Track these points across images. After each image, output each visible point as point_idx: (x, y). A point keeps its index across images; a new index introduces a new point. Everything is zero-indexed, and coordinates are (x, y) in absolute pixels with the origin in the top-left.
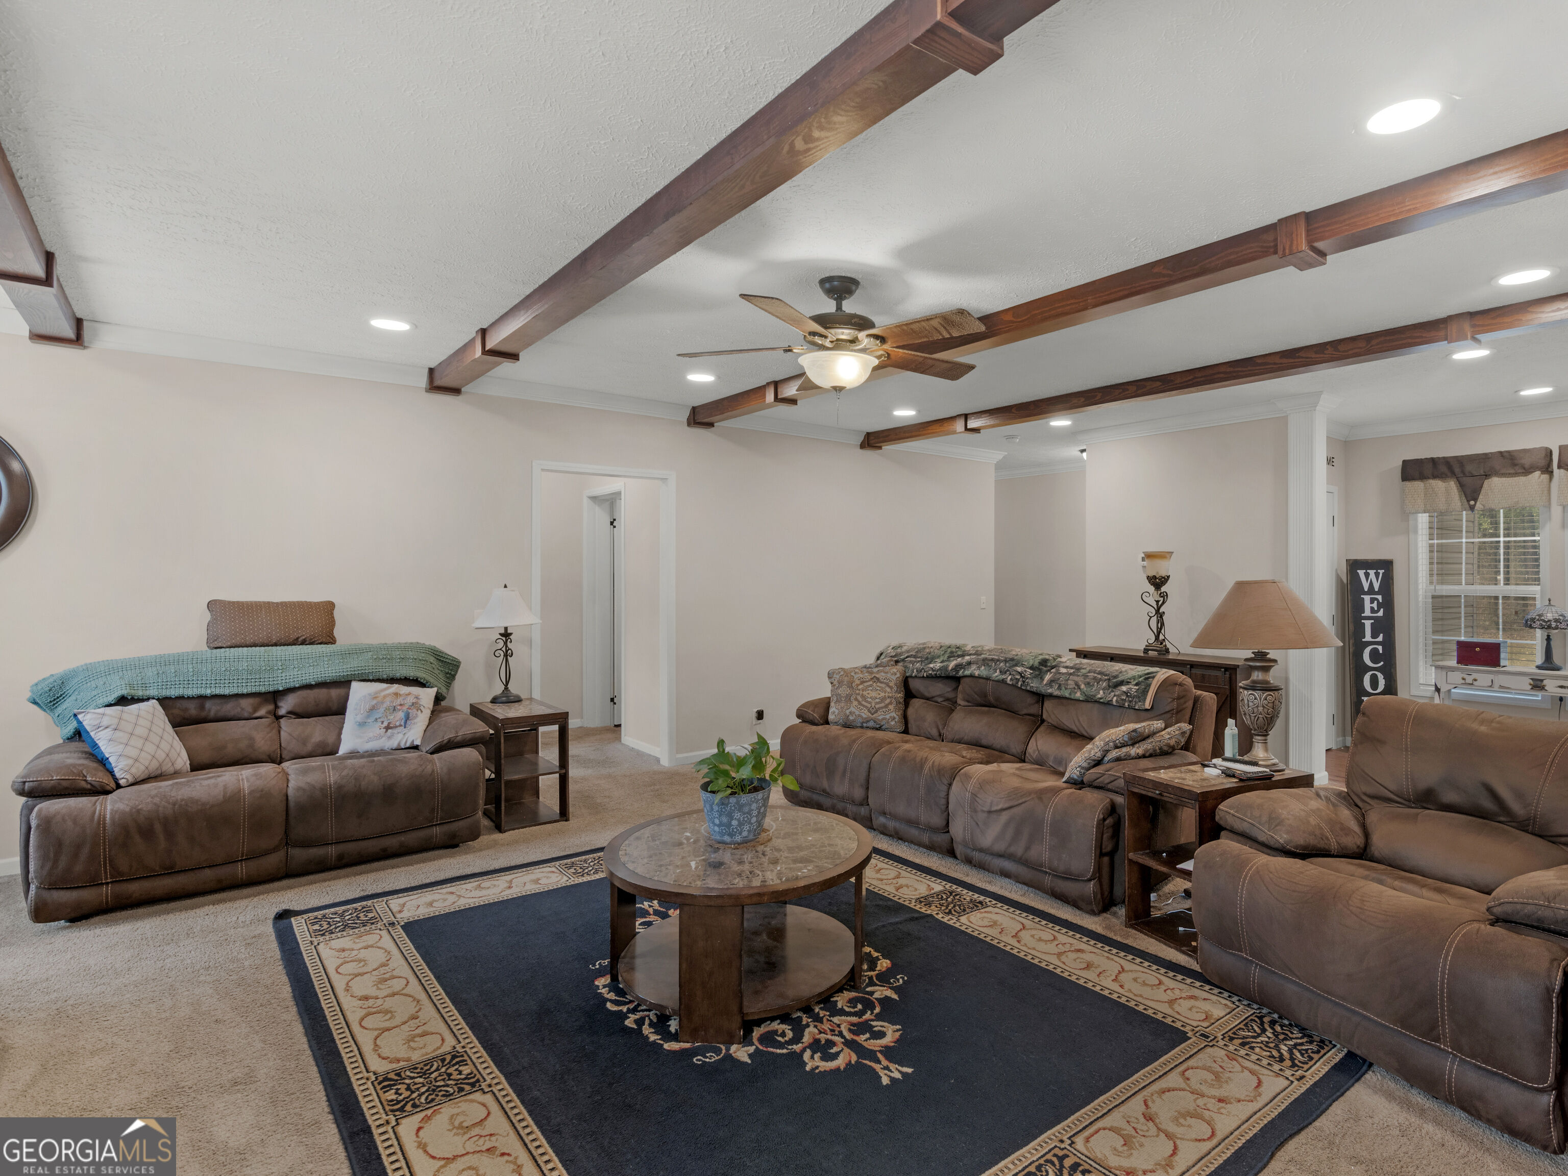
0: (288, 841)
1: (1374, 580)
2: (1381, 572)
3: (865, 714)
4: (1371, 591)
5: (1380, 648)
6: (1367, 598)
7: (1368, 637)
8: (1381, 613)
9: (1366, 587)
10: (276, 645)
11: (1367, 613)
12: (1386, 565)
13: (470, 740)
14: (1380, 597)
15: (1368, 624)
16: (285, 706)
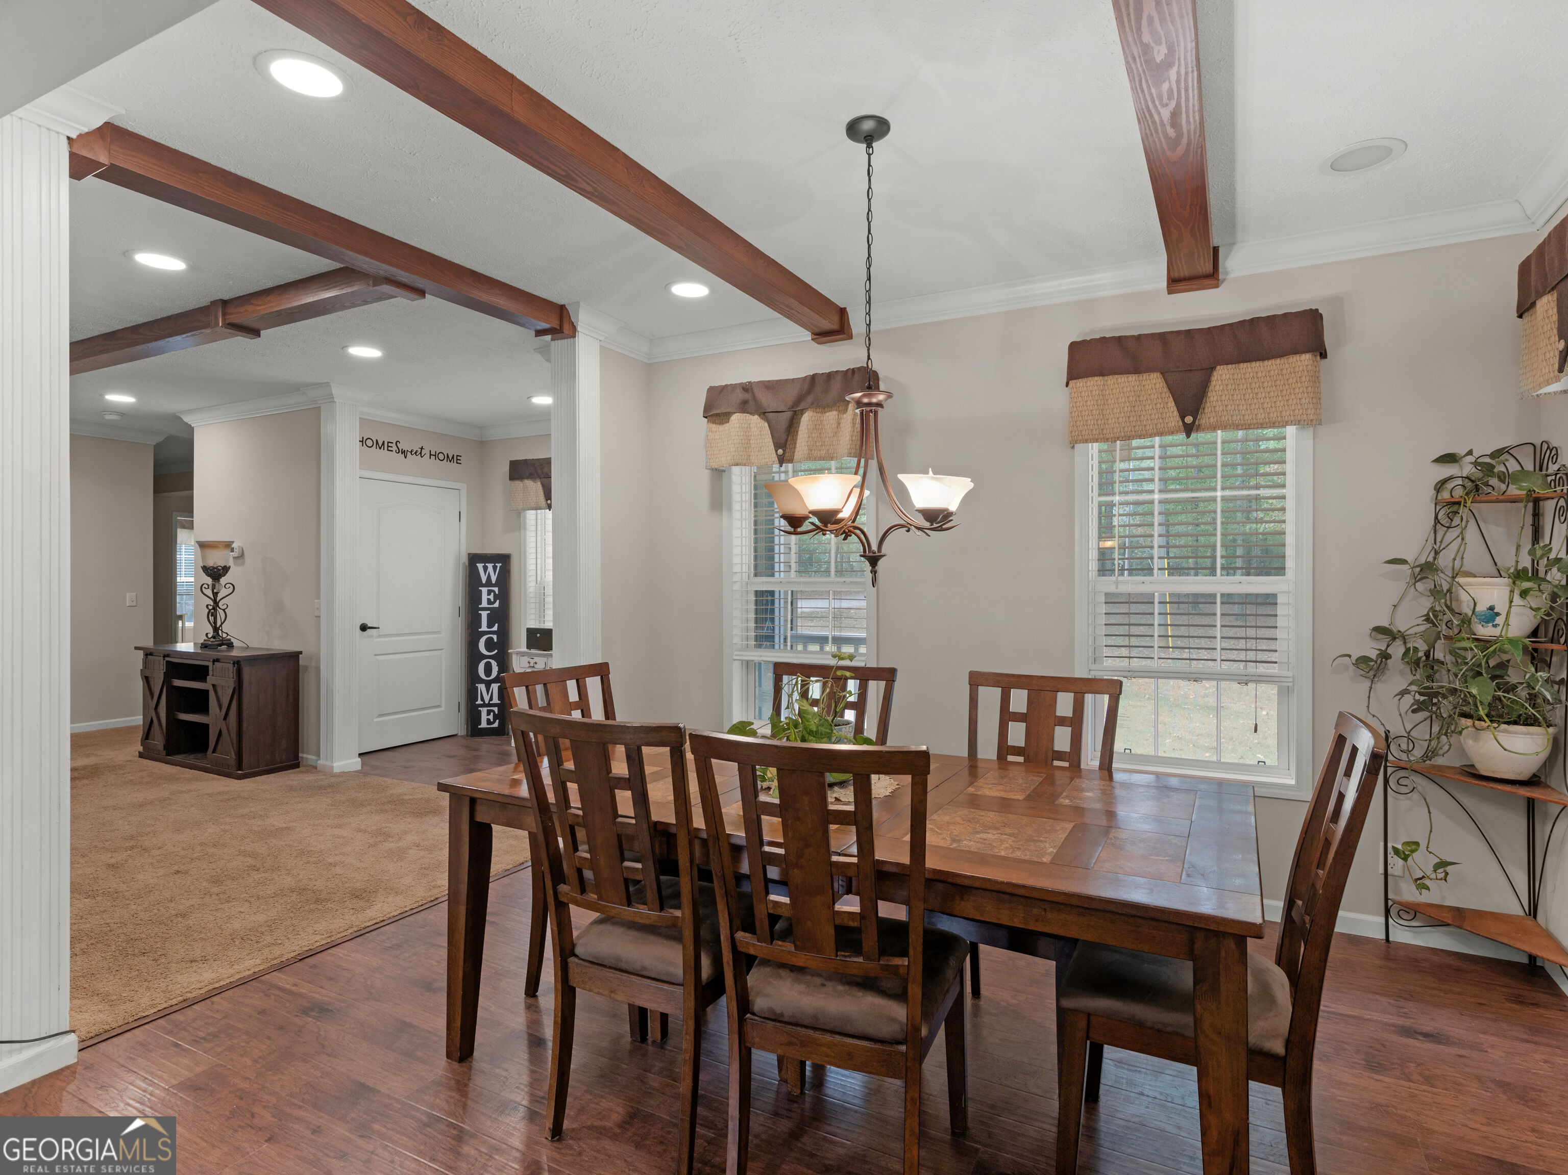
1: (492, 573)
2: (499, 565)
4: (489, 583)
5: (495, 637)
6: (484, 590)
7: (484, 628)
8: (497, 605)
9: (484, 579)
11: (484, 604)
12: (504, 560)
14: (496, 589)
15: (484, 614)
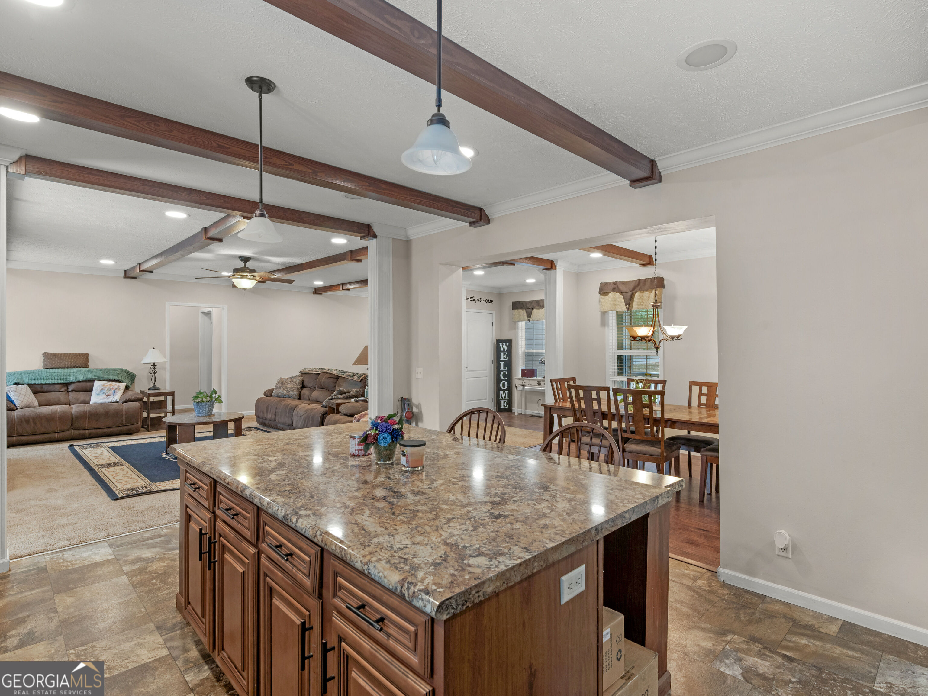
0: (72, 427)
1: (505, 347)
2: (508, 343)
3: (285, 393)
4: (504, 351)
5: (506, 372)
6: (502, 353)
7: (502, 369)
8: (507, 359)
9: (502, 349)
10: (67, 368)
11: (502, 359)
12: (509, 341)
13: (137, 399)
14: (507, 353)
15: (502, 363)
16: (71, 388)
